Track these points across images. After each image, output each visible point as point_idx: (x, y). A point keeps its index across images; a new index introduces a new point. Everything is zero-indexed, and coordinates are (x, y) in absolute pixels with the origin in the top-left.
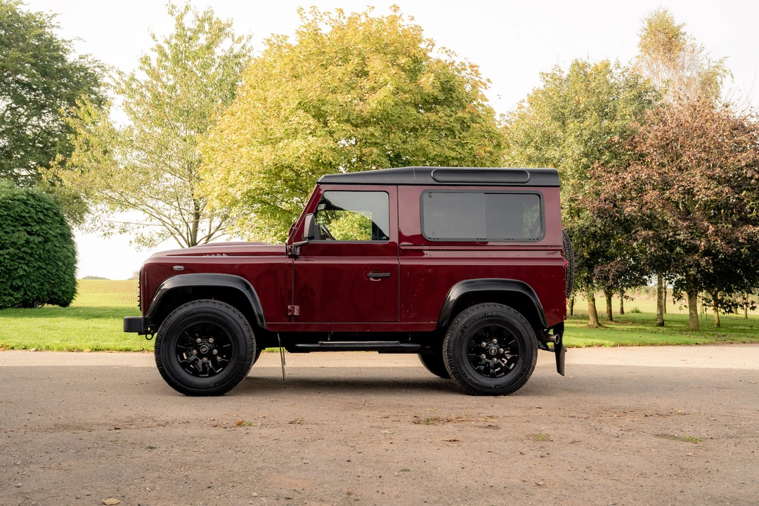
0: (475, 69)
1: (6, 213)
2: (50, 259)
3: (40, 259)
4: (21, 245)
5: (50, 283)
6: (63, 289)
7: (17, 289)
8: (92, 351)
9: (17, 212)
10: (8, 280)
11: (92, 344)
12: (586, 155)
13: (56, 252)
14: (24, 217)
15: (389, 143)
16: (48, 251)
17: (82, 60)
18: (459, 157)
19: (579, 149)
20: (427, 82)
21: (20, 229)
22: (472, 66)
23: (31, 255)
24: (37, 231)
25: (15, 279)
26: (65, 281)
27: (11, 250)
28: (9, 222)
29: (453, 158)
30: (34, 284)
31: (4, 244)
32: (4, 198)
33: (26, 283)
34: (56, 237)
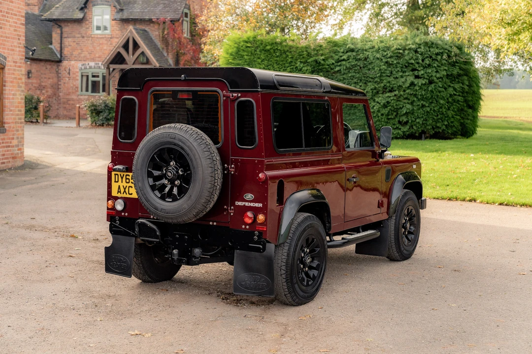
1: (395, 62)
2: (432, 98)
3: (423, 98)
4: (406, 87)
5: (433, 118)
7: (404, 124)
9: (406, 60)
10: (396, 116)
13: (440, 92)
14: (412, 64)
16: (432, 91)
21: (407, 74)
24: (422, 75)
25: (401, 115)
26: (448, 116)
27: (397, 92)
28: (399, 69)
30: (418, 120)
31: (392, 88)
32: (397, 49)
33: (411, 118)
34: (441, 78)
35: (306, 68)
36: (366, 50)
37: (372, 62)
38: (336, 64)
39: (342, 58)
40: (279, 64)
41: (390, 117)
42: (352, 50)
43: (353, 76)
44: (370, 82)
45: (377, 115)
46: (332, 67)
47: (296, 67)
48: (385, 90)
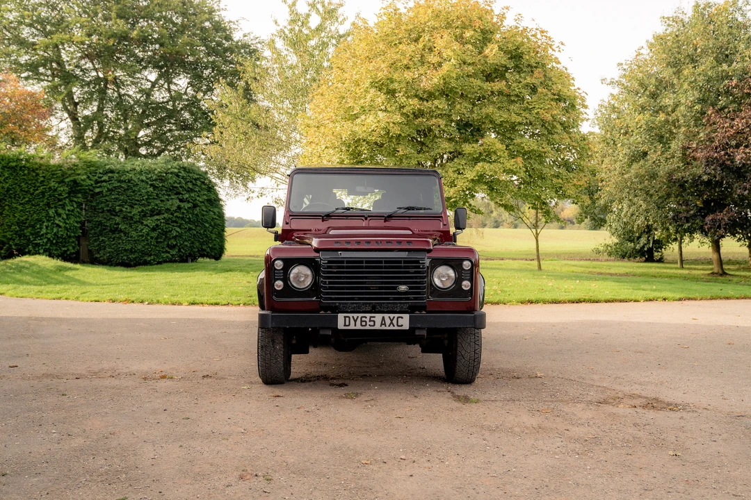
0: (545, 34)
1: (161, 185)
2: (198, 221)
3: (190, 221)
4: (174, 211)
5: (199, 241)
6: (211, 246)
7: (173, 247)
8: (189, 305)
9: (170, 183)
10: (165, 240)
11: (191, 299)
12: (702, 101)
13: (203, 215)
14: (176, 187)
15: (455, 113)
16: (197, 215)
17: (246, 38)
18: (525, 122)
19: (694, 95)
20: (492, 53)
21: (173, 197)
22: (542, 32)
23: (182, 218)
24: (187, 198)
25: (170, 239)
27: (166, 215)
28: (164, 192)
29: (520, 124)
30: (186, 243)
31: (160, 211)
32: (160, 172)
33: (179, 242)
34: (203, 202)
35: (62, 189)
36: (128, 172)
37: (137, 184)
38: (94, 185)
39: (103, 179)
40: (27, 183)
41: (159, 240)
42: (112, 171)
43: (116, 198)
44: (136, 204)
45: (146, 238)
46: (91, 188)
47: (50, 188)
48: (153, 213)
